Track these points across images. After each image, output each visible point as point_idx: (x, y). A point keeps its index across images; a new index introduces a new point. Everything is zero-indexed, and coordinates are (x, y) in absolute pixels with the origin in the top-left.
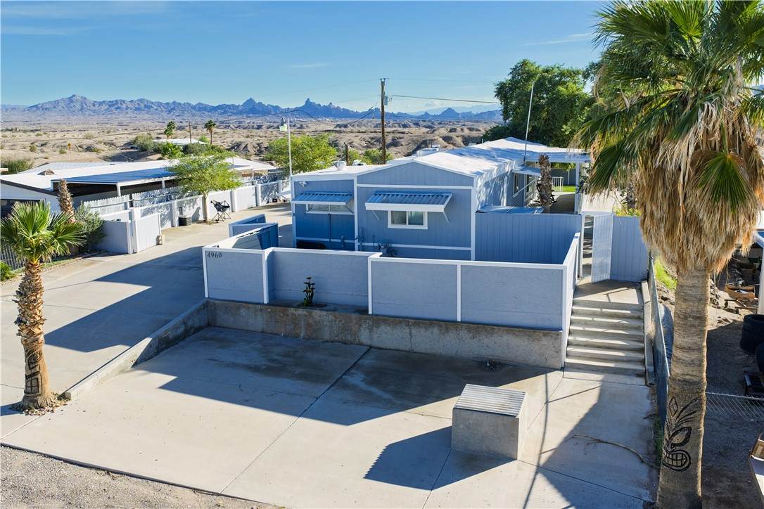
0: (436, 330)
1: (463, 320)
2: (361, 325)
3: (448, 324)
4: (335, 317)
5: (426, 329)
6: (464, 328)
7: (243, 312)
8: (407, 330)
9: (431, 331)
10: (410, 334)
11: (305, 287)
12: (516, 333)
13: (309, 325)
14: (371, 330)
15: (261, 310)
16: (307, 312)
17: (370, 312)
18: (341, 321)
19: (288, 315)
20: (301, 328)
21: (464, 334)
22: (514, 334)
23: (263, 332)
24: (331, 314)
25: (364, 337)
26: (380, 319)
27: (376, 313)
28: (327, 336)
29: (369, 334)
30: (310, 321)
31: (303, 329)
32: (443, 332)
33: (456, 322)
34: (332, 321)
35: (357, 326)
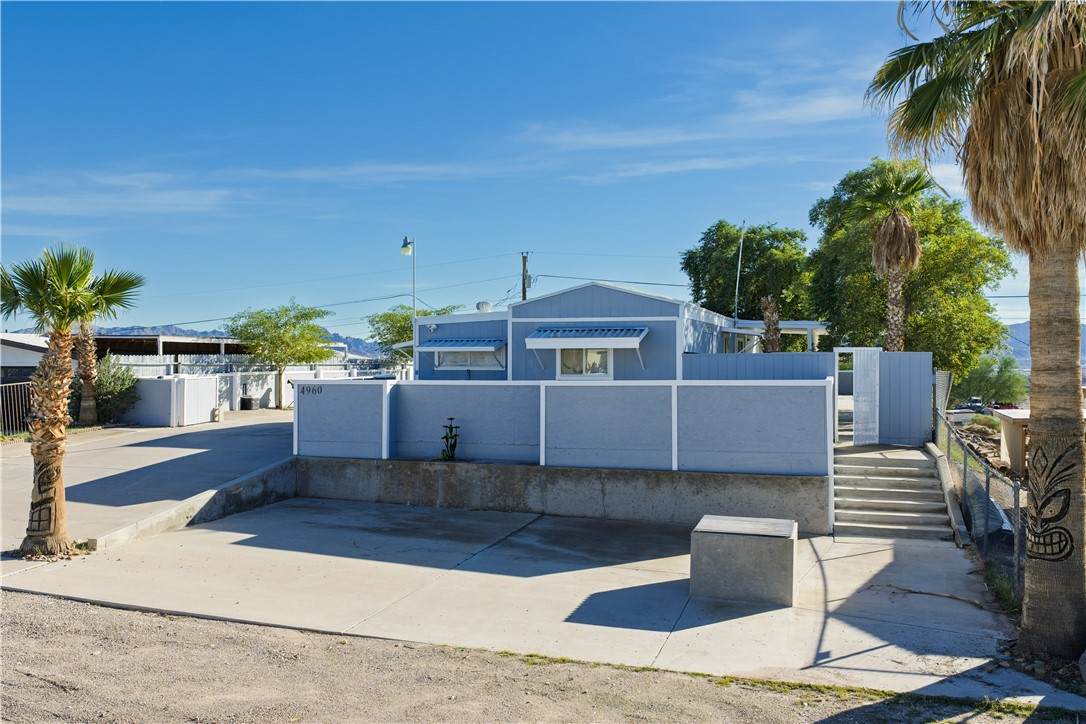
0: (641, 483)
1: (682, 468)
2: (528, 481)
3: (658, 476)
4: (490, 471)
5: (627, 483)
6: (683, 478)
7: (350, 471)
8: (598, 485)
9: (633, 484)
10: (603, 491)
11: (444, 432)
12: (762, 482)
13: (449, 486)
14: (544, 489)
15: (378, 467)
16: (448, 466)
17: (542, 463)
18: (498, 477)
19: (417, 473)
20: (437, 491)
21: (683, 487)
22: (758, 483)
23: (378, 501)
24: (483, 468)
25: (533, 499)
26: (555, 473)
27: (550, 463)
28: (476, 502)
29: (540, 494)
30: (453, 480)
31: (441, 492)
32: (651, 486)
33: (669, 472)
34: (484, 479)
35: (522, 483)
